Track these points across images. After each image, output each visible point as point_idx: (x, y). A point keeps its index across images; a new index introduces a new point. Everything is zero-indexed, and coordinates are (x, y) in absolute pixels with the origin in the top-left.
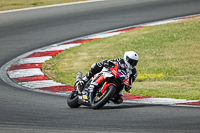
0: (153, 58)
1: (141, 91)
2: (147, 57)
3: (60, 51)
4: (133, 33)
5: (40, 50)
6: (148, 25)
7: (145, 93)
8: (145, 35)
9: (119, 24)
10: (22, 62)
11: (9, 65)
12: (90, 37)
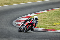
0: (59, 18)
1: (55, 28)
2: (57, 18)
3: (31, 16)
4: (53, 11)
5: (25, 16)
6: (57, 8)
7: (56, 29)
8: (57, 12)
9: (49, 8)
10: (19, 20)
11: (16, 20)
12: (40, 12)
